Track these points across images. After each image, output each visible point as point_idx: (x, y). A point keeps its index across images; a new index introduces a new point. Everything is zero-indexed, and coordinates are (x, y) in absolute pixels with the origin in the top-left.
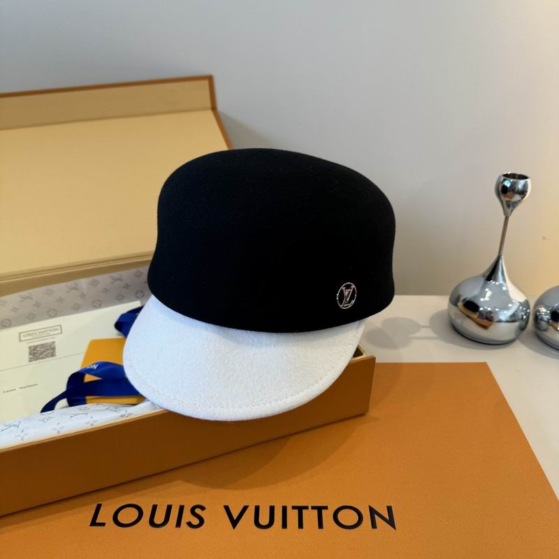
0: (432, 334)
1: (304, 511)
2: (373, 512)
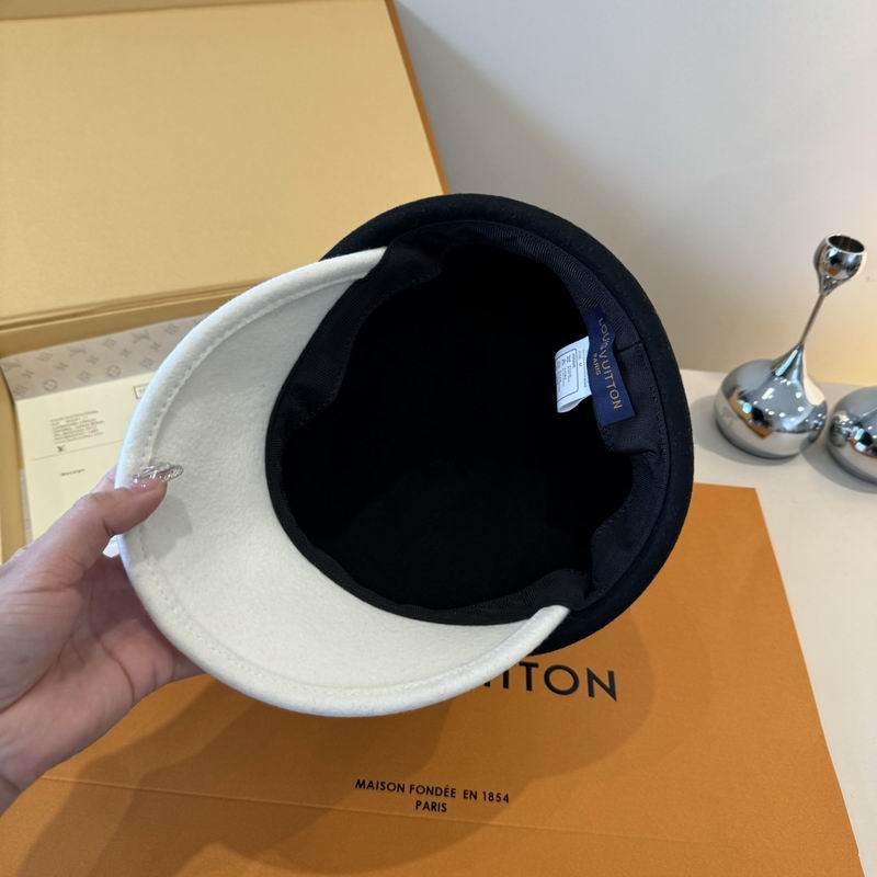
2: (591, 677)
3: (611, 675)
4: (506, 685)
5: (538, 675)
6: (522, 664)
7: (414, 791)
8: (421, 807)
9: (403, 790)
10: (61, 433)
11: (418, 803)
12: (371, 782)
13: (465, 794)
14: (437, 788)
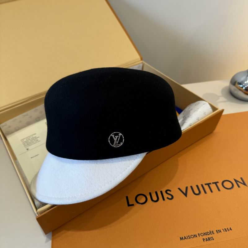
0: (225, 99)
1: (210, 185)
3: (241, 178)
4: (212, 191)
5: (220, 185)
6: (213, 183)
7: (200, 236)
8: (205, 241)
9: (197, 237)
10: (26, 144)
11: (204, 240)
12: (185, 237)
13: (217, 232)
14: (207, 232)
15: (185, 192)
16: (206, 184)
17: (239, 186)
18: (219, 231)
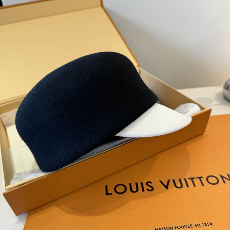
2: (222, 177)
3: (228, 175)
4: (194, 186)
5: (204, 180)
6: (197, 178)
7: (177, 228)
9: (173, 229)
13: (196, 225)
14: (185, 225)
15: (166, 185)
16: (189, 179)
17: (224, 182)
18: (198, 225)
